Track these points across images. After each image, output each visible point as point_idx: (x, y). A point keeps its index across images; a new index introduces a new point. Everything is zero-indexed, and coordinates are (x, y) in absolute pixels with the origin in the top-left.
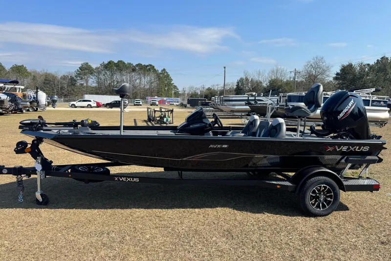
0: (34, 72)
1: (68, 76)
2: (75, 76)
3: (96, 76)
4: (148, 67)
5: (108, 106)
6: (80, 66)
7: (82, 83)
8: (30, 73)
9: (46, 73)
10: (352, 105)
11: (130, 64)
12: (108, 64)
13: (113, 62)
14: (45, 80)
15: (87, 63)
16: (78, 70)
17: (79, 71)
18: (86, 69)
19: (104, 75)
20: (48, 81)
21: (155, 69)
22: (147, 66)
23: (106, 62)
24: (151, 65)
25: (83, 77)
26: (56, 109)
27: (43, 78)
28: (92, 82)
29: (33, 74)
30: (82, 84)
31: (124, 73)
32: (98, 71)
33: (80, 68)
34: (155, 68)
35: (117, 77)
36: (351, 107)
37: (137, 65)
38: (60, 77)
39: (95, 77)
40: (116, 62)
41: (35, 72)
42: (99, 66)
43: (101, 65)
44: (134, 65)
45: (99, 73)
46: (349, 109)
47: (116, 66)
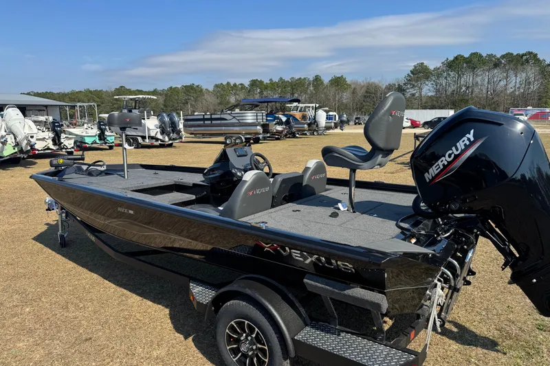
0: (354, 83)
1: (395, 85)
2: (404, 84)
3: (434, 81)
4: (525, 57)
5: (427, 126)
6: (412, 68)
7: (414, 92)
8: (350, 85)
9: (369, 83)
10: (467, 147)
11: (490, 56)
12: (453, 60)
13: (462, 56)
14: (367, 92)
15: (422, 64)
16: (408, 75)
17: (410, 76)
18: (420, 72)
19: (446, 78)
20: (370, 93)
21: (539, 60)
22: (523, 55)
23: (451, 58)
24: (530, 53)
25: (416, 84)
26: (344, 131)
27: (363, 90)
28: (428, 89)
29: (353, 86)
30: (413, 95)
31: (479, 72)
32: (438, 73)
33: (412, 72)
34: (539, 56)
35: (467, 78)
36: (463, 151)
37: (503, 57)
38: (384, 87)
39: (432, 82)
40: (467, 55)
41: (356, 83)
42: (439, 65)
43: (442, 63)
44: (499, 56)
45: (439, 76)
46: (457, 157)
47: (467, 63)
